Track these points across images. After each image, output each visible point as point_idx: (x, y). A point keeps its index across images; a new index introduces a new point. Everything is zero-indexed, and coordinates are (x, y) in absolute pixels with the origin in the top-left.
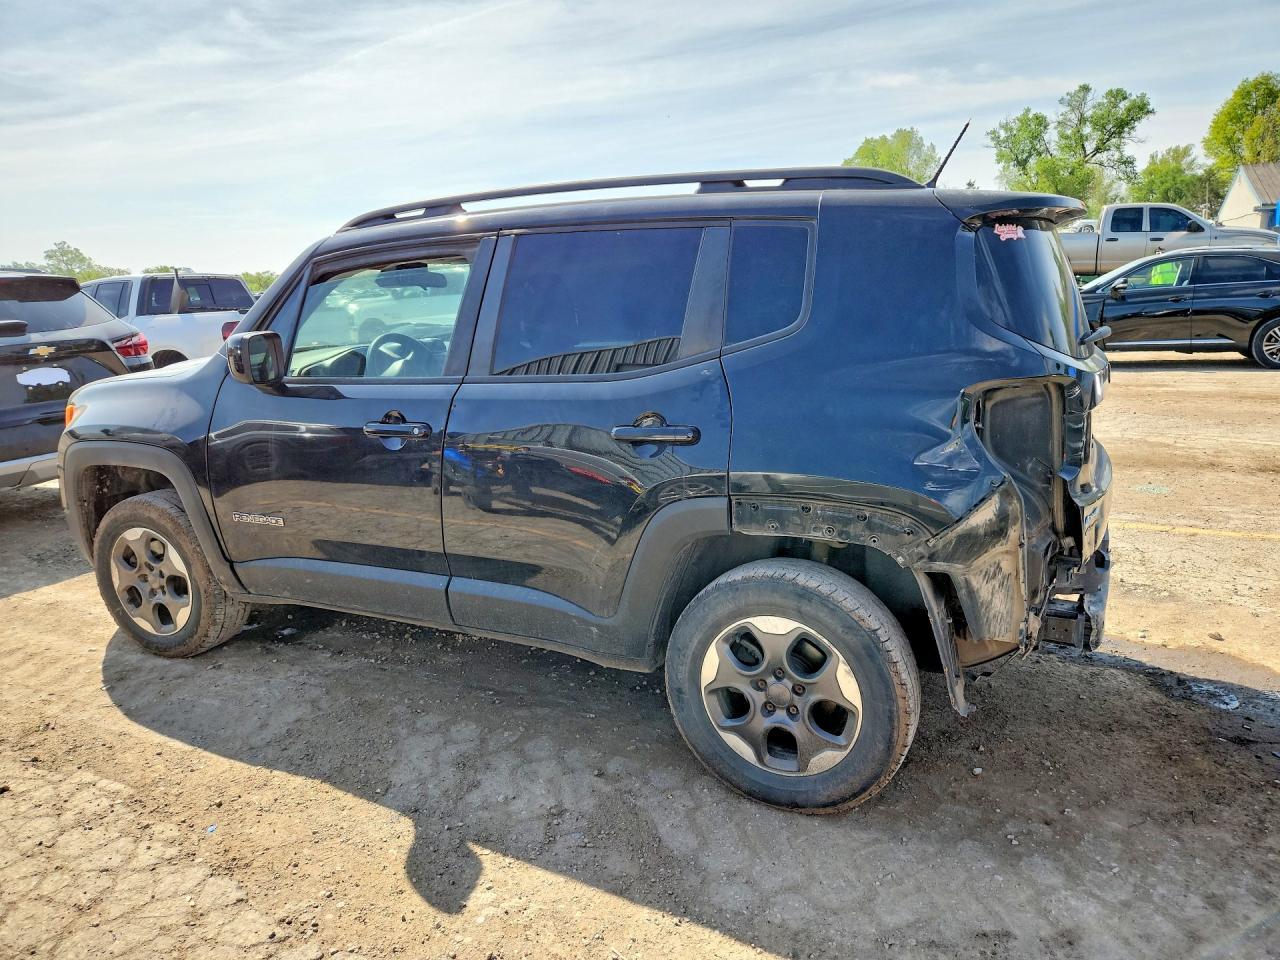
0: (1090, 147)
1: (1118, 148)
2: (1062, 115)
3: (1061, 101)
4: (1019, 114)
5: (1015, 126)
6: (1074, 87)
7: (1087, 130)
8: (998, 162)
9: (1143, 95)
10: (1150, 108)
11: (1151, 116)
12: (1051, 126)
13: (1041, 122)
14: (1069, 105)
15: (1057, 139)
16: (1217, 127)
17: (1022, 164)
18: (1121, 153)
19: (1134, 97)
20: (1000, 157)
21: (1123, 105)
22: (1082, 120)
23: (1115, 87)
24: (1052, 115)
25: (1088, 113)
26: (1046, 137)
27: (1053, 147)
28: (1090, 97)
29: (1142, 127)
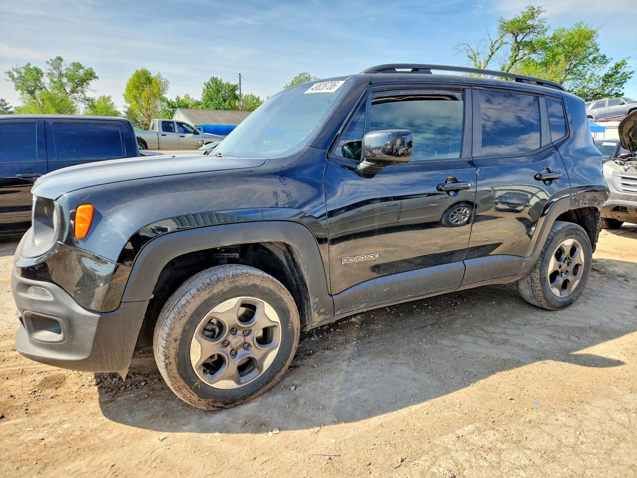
0: (68, 90)
1: (82, 92)
2: (49, 70)
3: (47, 62)
4: (24, 65)
5: (23, 71)
6: (54, 58)
7: (65, 80)
8: (17, 90)
9: (91, 69)
10: (96, 75)
11: (96, 79)
12: (45, 75)
13: (39, 72)
14: (52, 66)
15: (49, 83)
16: (128, 90)
17: (31, 93)
18: (84, 95)
19: (86, 68)
20: (18, 88)
21: (81, 72)
22: (61, 75)
23: (76, 62)
24: (45, 69)
25: (64, 72)
26: (42, 80)
27: (47, 86)
28: (63, 64)
29: (93, 83)
